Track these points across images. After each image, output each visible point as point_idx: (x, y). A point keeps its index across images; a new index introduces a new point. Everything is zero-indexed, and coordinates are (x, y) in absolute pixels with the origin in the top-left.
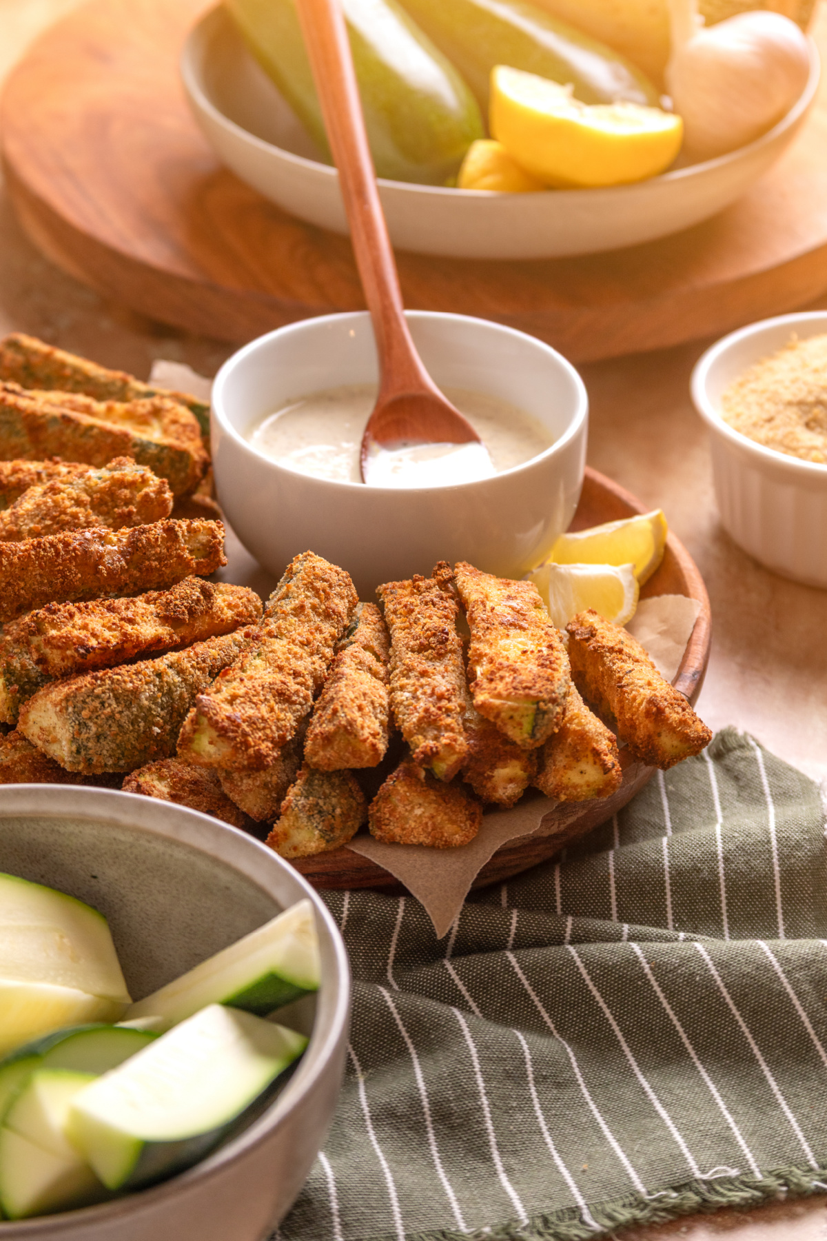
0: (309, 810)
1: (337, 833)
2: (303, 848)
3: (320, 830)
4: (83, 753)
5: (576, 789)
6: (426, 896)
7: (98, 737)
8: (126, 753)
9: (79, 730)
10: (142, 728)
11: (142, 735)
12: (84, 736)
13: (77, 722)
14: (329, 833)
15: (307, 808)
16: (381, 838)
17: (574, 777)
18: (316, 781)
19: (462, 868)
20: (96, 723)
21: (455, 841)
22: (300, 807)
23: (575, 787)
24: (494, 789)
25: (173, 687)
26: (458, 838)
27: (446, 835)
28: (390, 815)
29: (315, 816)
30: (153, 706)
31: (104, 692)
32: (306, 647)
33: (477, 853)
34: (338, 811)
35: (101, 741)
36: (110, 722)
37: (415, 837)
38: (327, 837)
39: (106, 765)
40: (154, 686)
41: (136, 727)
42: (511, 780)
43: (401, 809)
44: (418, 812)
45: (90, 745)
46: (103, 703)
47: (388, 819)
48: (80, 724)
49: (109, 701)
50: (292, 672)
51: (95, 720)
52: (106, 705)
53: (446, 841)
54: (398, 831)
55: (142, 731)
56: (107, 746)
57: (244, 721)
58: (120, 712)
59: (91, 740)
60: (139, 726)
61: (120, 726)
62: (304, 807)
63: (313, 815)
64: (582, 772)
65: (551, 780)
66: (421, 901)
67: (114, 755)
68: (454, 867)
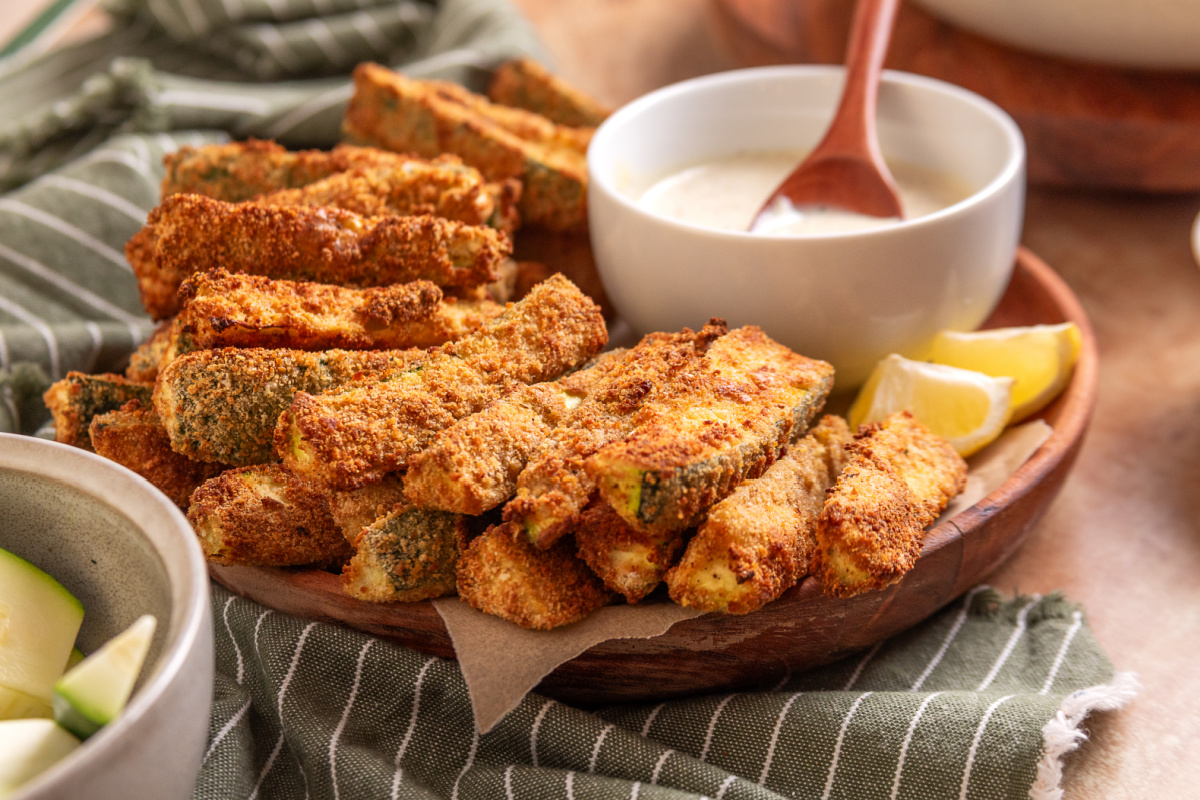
0: (381, 547)
1: (411, 582)
2: (372, 592)
3: (389, 574)
4: (187, 434)
5: (704, 596)
6: (477, 678)
7: (206, 419)
8: (242, 445)
9: (184, 405)
10: (263, 420)
11: (265, 429)
12: (187, 413)
13: (182, 397)
14: (400, 579)
15: (379, 544)
16: (466, 600)
17: (706, 582)
18: (411, 518)
19: (538, 657)
20: (202, 402)
21: (535, 622)
22: (373, 541)
23: (705, 592)
24: (614, 574)
25: (317, 385)
26: (538, 619)
27: (525, 611)
28: (475, 574)
29: (387, 556)
30: (282, 400)
31: (219, 371)
32: (485, 373)
33: (566, 644)
34: (423, 557)
35: (209, 424)
36: (220, 405)
37: (494, 607)
38: (397, 584)
39: (217, 454)
40: (290, 378)
41: (256, 417)
42: (634, 569)
43: (486, 569)
44: (503, 577)
45: (194, 425)
46: (215, 383)
47: (472, 579)
48: (185, 399)
49: (224, 382)
50: (445, 394)
51: (202, 399)
52: (219, 385)
53: (525, 619)
54: (479, 595)
55: (263, 424)
56: (218, 431)
57: (339, 430)
58: (235, 397)
59: (196, 420)
60: (260, 418)
61: (232, 411)
62: (377, 542)
63: (385, 554)
64: (715, 576)
65: (677, 578)
66: (467, 682)
67: (226, 445)
68: (529, 652)
